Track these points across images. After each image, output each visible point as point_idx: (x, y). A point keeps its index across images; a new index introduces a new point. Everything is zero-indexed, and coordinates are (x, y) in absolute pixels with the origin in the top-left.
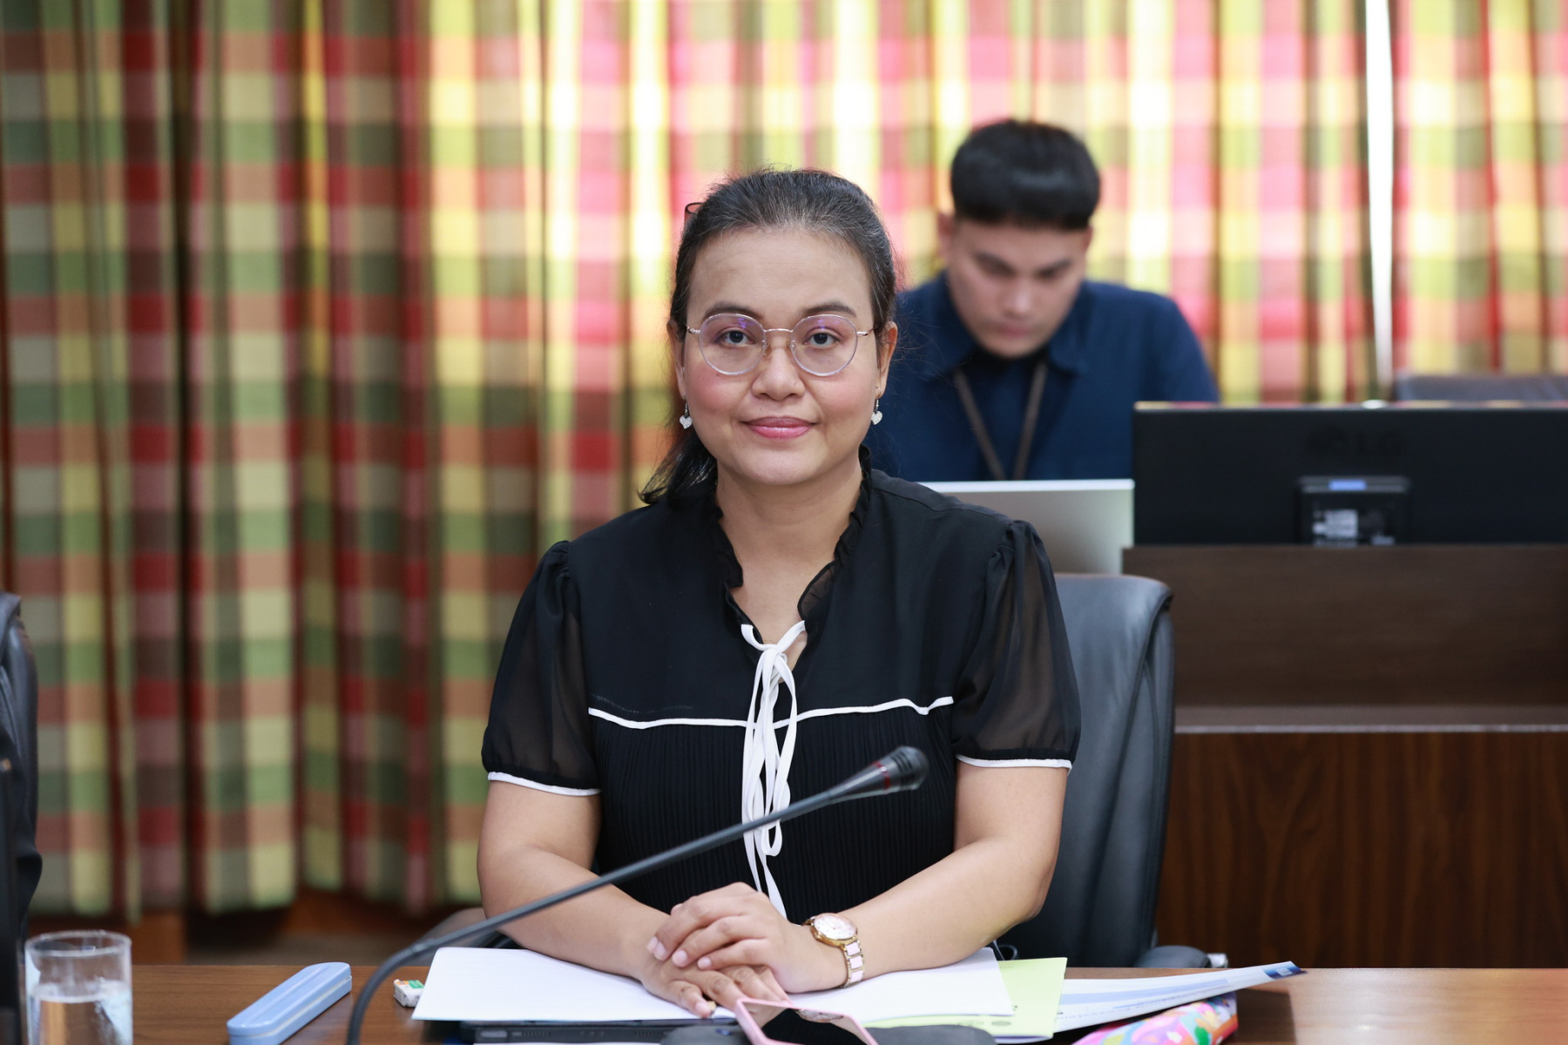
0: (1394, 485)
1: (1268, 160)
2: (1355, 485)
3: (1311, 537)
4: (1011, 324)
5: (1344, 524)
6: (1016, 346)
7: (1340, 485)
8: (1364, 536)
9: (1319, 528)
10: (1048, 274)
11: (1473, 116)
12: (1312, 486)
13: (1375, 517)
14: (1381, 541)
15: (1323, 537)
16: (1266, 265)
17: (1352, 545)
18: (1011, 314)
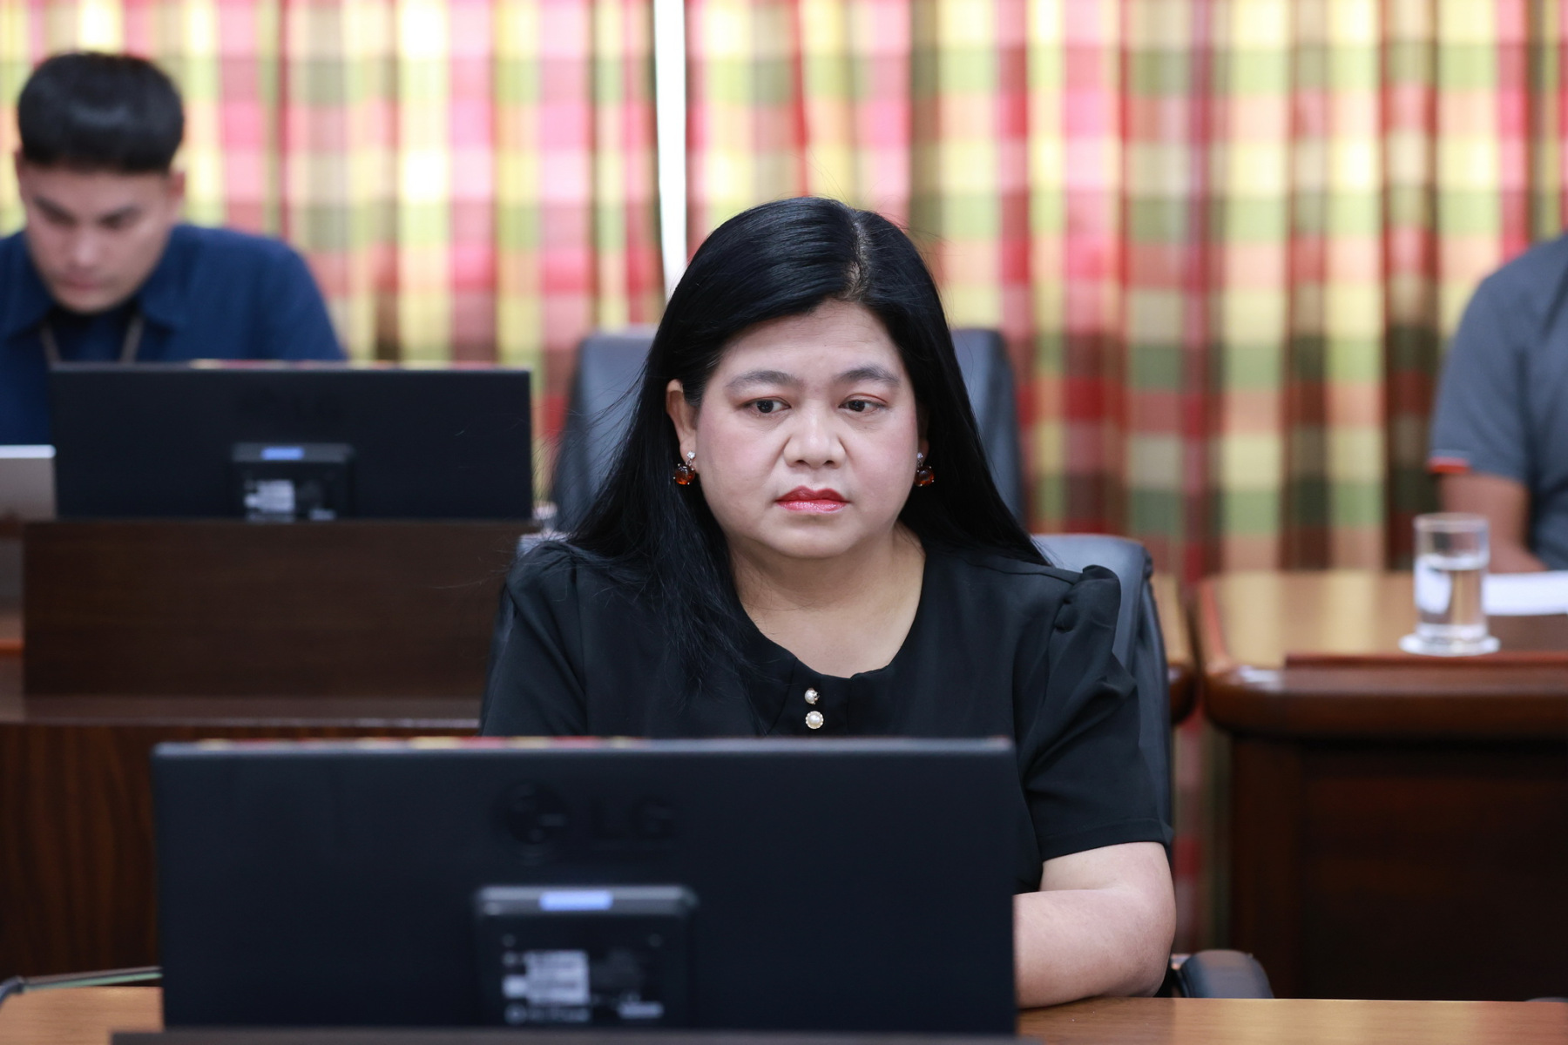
0: (334, 453)
1: (548, 96)
2: (291, 453)
3: (242, 511)
4: (80, 278)
5: (277, 498)
6: (91, 301)
7: (274, 454)
8: (302, 508)
9: (252, 501)
10: (113, 222)
11: (778, 45)
12: (244, 453)
13: (312, 489)
14: (320, 515)
15: (256, 510)
16: (548, 211)
17: (289, 520)
18: (73, 266)
